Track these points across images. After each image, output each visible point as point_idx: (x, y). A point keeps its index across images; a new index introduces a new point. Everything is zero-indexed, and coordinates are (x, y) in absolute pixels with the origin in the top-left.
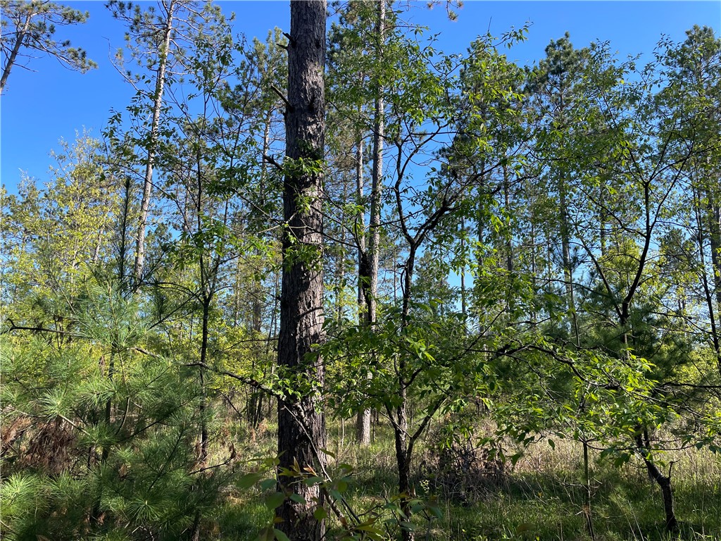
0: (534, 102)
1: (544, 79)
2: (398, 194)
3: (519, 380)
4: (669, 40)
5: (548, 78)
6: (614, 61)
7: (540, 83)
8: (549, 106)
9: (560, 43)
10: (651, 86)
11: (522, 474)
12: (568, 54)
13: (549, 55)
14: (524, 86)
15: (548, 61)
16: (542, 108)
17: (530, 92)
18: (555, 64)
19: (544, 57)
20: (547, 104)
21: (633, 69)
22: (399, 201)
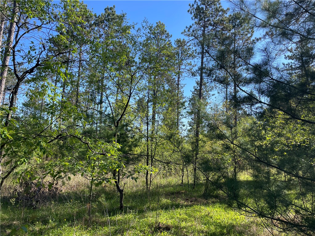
0: (97, 31)
1: (102, 22)
2: (14, 51)
3: (63, 150)
4: (147, 21)
5: (104, 22)
6: (128, 23)
7: (100, 23)
8: (103, 34)
9: (111, 9)
10: (139, 37)
11: (66, 192)
12: (114, 15)
13: (106, 12)
14: (94, 22)
15: (105, 15)
16: (100, 34)
17: (96, 25)
18: (108, 17)
19: (104, 13)
20: (102, 33)
21: (134, 28)
22: (14, 56)
